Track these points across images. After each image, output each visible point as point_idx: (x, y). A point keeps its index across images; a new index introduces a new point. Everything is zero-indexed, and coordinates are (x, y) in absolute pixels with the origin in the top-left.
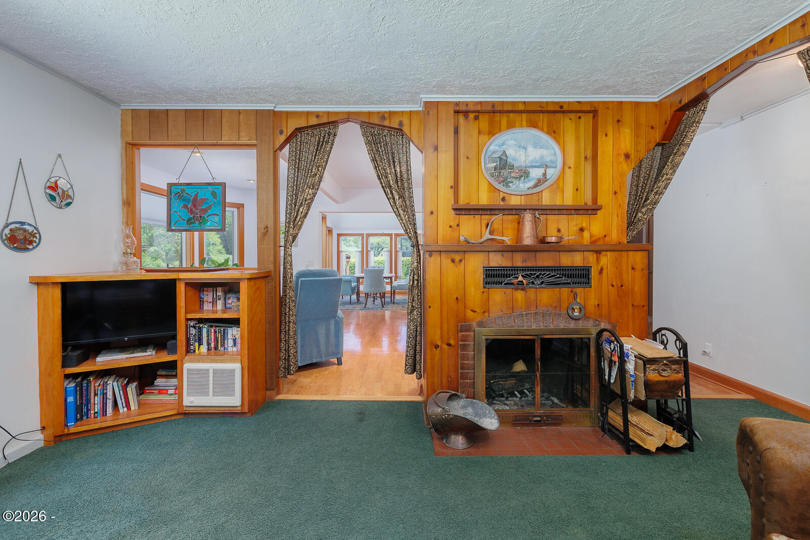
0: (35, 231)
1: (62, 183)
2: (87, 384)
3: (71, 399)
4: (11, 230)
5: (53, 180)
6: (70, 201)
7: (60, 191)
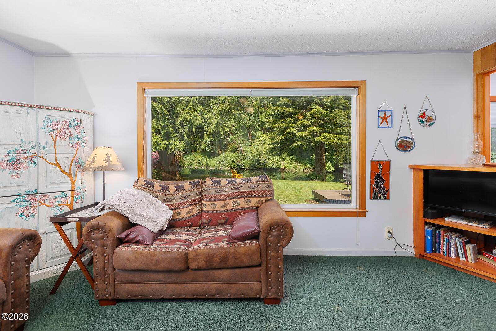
0: (412, 141)
1: (428, 114)
2: (439, 232)
3: (428, 237)
4: (400, 141)
5: (422, 112)
6: (433, 122)
7: (427, 117)
